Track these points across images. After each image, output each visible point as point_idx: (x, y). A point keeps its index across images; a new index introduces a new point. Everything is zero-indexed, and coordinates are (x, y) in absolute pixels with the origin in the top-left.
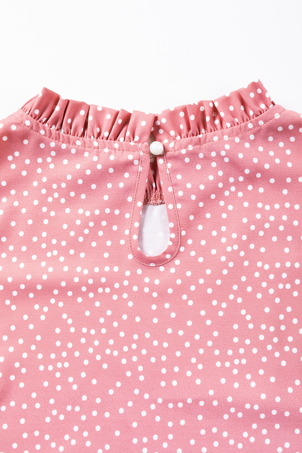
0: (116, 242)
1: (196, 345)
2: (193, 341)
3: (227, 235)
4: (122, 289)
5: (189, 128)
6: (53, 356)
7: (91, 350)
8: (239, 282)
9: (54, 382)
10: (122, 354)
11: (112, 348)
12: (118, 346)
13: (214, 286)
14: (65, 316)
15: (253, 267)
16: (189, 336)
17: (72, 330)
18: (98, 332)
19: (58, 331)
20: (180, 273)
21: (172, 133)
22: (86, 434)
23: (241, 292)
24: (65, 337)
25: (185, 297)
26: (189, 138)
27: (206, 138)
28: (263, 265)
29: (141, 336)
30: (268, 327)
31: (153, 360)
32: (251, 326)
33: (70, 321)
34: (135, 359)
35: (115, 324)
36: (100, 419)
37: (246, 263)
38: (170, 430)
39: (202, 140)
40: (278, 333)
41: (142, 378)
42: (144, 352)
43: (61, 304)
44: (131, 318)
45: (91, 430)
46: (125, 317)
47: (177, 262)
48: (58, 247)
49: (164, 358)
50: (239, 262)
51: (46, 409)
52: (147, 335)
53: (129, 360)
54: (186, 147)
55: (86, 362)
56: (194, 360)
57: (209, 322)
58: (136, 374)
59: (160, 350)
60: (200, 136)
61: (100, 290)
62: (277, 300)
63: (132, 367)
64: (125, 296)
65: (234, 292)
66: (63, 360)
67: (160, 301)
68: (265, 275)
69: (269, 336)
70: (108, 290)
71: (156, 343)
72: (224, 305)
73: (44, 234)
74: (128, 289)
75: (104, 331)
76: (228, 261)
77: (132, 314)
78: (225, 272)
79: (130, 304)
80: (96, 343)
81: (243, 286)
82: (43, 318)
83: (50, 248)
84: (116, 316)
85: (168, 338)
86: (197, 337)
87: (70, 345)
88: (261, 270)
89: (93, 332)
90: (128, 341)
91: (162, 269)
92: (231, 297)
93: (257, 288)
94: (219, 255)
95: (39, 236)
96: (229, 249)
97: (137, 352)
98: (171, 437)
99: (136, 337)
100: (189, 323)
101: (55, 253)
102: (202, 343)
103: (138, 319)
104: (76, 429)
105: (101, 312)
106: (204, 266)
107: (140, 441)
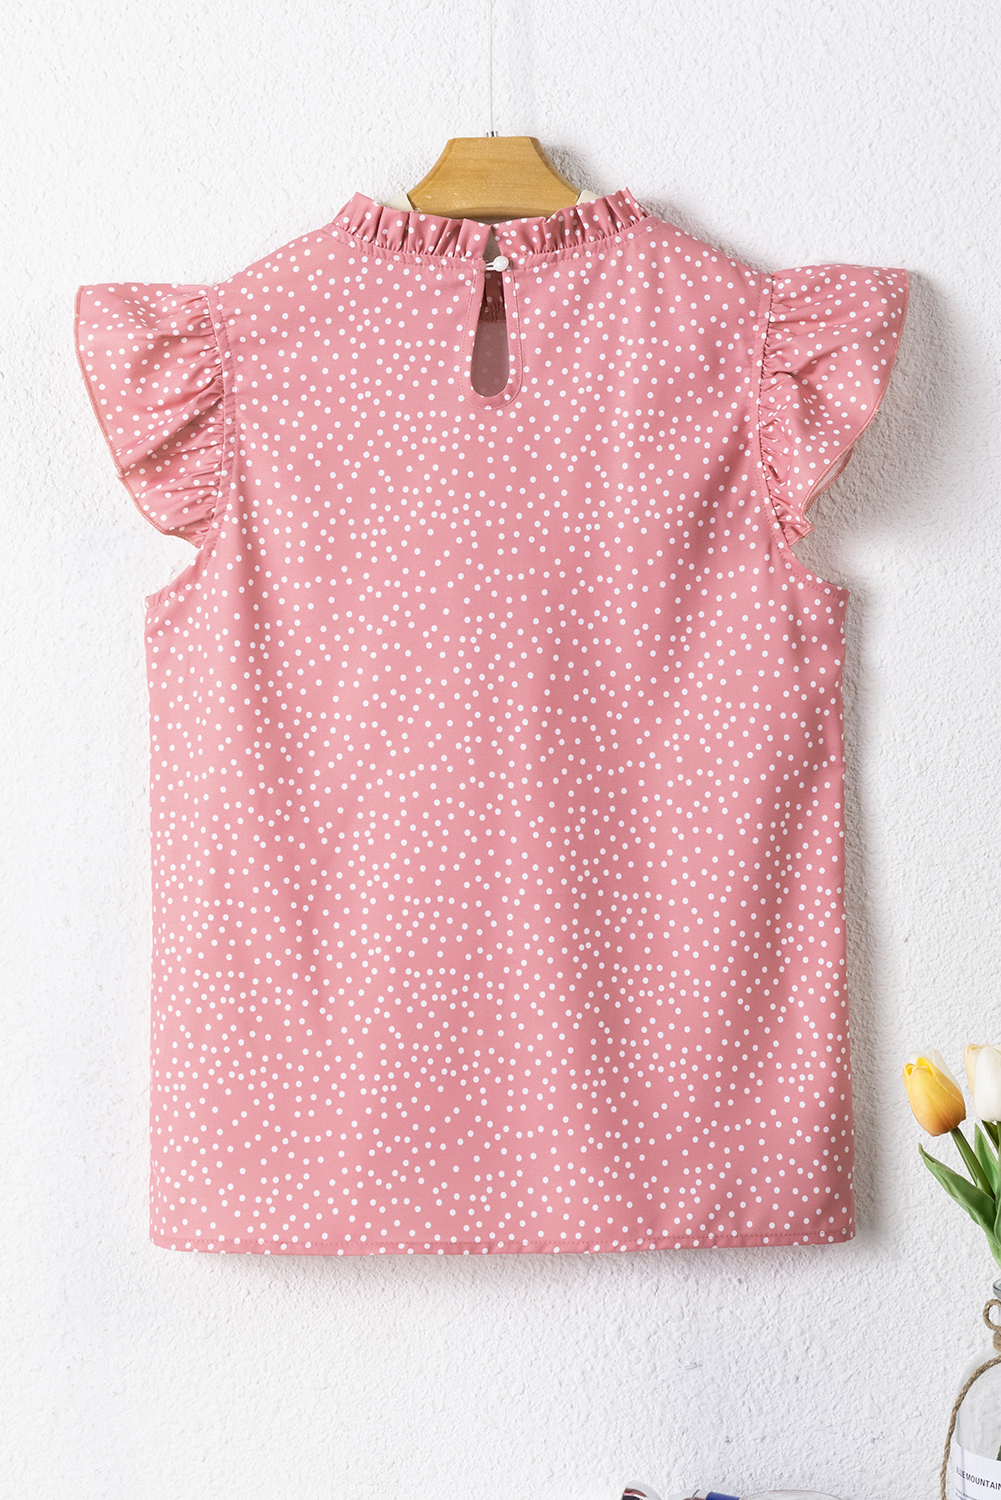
0: (442, 381)
2: (537, 501)
3: (580, 373)
5: (543, 243)
6: (367, 522)
8: (592, 432)
9: (368, 552)
10: (451, 517)
11: (439, 510)
13: (563, 435)
14: (381, 473)
16: (532, 494)
17: (391, 489)
20: (522, 417)
21: (523, 248)
22: (408, 614)
24: (383, 497)
25: (527, 448)
26: (544, 255)
27: (564, 255)
29: (475, 495)
30: (626, 487)
31: (489, 523)
32: (606, 485)
33: (388, 479)
34: (467, 522)
35: (443, 481)
36: (425, 596)
38: (509, 607)
39: (559, 257)
40: (637, 494)
41: (475, 545)
43: (376, 459)
45: (415, 609)
47: (519, 405)
48: (371, 386)
50: (593, 406)
51: (360, 585)
52: (482, 494)
54: (539, 265)
55: (408, 528)
56: (537, 524)
57: (556, 479)
59: (496, 513)
60: (558, 252)
61: (425, 440)
66: (379, 527)
67: (497, 453)
69: (627, 497)
70: (434, 440)
71: (492, 503)
73: (354, 372)
75: (429, 490)
76: (579, 405)
77: (464, 467)
82: (354, 475)
83: (362, 388)
84: (445, 472)
85: (506, 497)
86: (542, 496)
87: (388, 508)
90: (459, 500)
91: (500, 413)
94: (569, 397)
95: (348, 375)
96: (581, 391)
98: (510, 615)
99: (468, 496)
100: (533, 480)
101: (368, 394)
103: (471, 474)
104: (396, 608)
105: (424, 467)
107: (473, 620)
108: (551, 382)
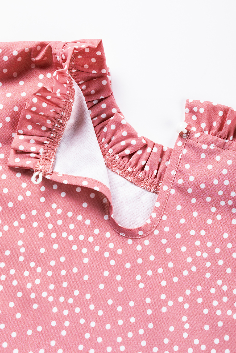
1: (128, 327)
4: (85, 244)
7: (29, 286)
8: (193, 289)
10: (56, 303)
11: (50, 293)
12: (56, 293)
15: (212, 282)
16: (125, 315)
17: (21, 259)
18: (44, 272)
19: (7, 253)
21: (203, 125)
23: (191, 299)
26: (215, 138)
28: (223, 285)
29: (83, 294)
30: (200, 344)
31: (82, 321)
32: (185, 335)
35: (63, 272)
37: (208, 275)
39: (226, 146)
41: (64, 333)
42: (77, 310)
43: (22, 230)
44: (81, 274)
46: (75, 270)
47: (147, 242)
49: (93, 324)
50: (202, 270)
52: (88, 296)
53: (60, 311)
54: (209, 144)
55: (20, 294)
56: (119, 340)
57: (149, 312)
58: (60, 326)
60: (227, 141)
61: (64, 235)
62: (220, 324)
63: (60, 318)
64: (85, 251)
65: (184, 296)
67: (114, 271)
68: (220, 294)
70: (71, 238)
71: (92, 307)
72: (170, 303)
74: (90, 247)
75: (50, 273)
76: (193, 264)
77: (83, 269)
78: (185, 273)
79: (86, 260)
80: (38, 281)
81: (195, 295)
84: (68, 266)
85: (105, 308)
86: (133, 320)
87: (12, 272)
88: (219, 288)
89: (39, 270)
90: (68, 293)
91: (130, 242)
92: (181, 299)
93: (207, 303)
94: (187, 254)
96: (198, 254)
97: (71, 308)
99: (76, 293)
100: (132, 304)
102: (134, 328)
103: (86, 278)
106: (169, 257)
108: (178, 236)
